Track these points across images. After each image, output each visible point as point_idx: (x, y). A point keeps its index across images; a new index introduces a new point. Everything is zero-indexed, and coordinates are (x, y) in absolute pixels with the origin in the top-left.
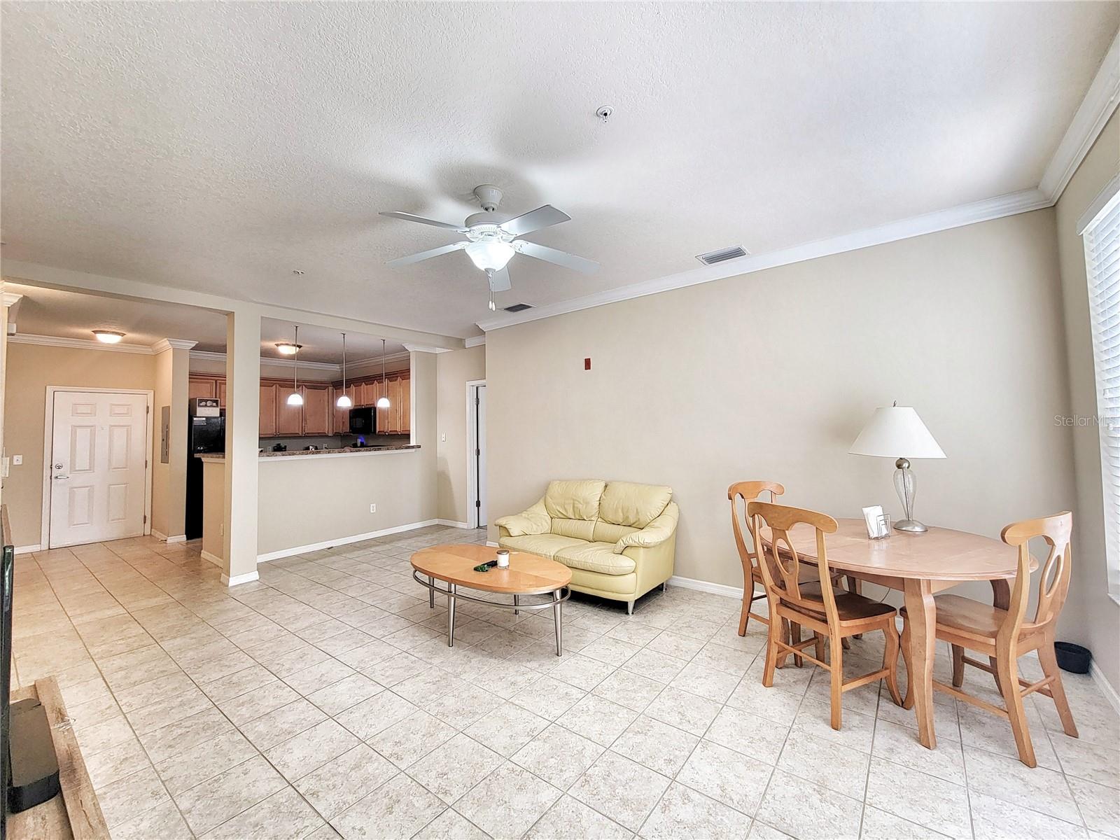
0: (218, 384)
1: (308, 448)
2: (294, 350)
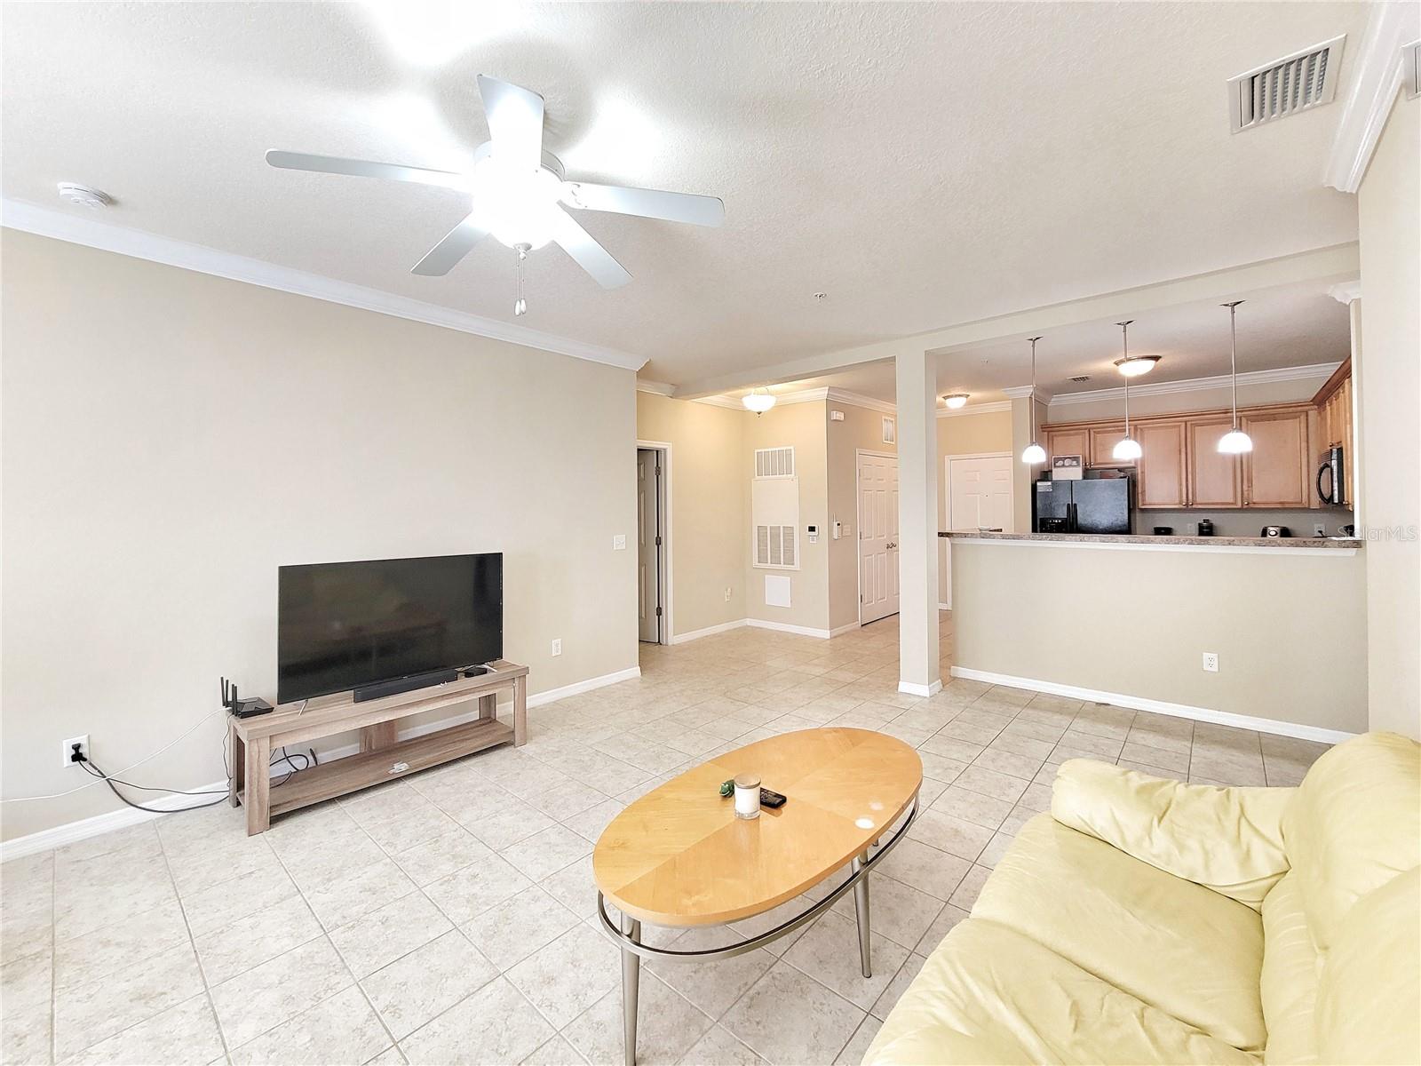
0: (1050, 437)
2: (1147, 366)
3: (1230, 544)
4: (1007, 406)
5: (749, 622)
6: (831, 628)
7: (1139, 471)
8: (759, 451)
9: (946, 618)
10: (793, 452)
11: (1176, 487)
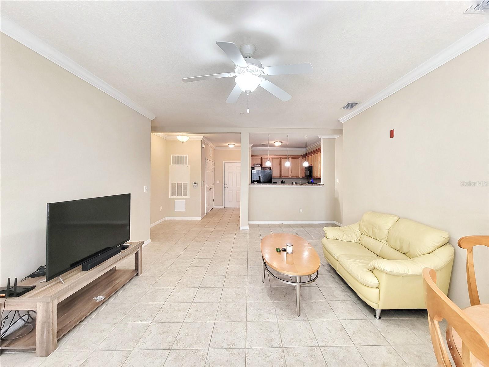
1: (293, 183)
2: (280, 144)
5: (167, 218)
6: (202, 216)
7: (272, 169)
8: (173, 155)
10: (188, 156)
11: (278, 173)
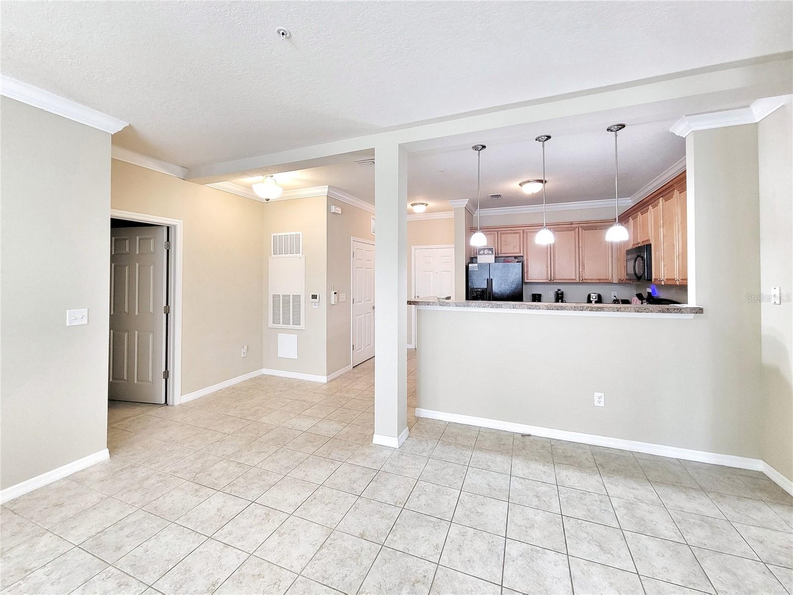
2: (539, 187)
3: (618, 311)
4: (451, 215)
5: (265, 371)
6: (328, 374)
7: (525, 259)
8: (275, 234)
9: (413, 355)
10: (301, 235)
11: (545, 268)
